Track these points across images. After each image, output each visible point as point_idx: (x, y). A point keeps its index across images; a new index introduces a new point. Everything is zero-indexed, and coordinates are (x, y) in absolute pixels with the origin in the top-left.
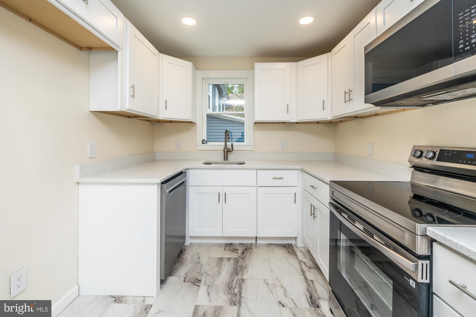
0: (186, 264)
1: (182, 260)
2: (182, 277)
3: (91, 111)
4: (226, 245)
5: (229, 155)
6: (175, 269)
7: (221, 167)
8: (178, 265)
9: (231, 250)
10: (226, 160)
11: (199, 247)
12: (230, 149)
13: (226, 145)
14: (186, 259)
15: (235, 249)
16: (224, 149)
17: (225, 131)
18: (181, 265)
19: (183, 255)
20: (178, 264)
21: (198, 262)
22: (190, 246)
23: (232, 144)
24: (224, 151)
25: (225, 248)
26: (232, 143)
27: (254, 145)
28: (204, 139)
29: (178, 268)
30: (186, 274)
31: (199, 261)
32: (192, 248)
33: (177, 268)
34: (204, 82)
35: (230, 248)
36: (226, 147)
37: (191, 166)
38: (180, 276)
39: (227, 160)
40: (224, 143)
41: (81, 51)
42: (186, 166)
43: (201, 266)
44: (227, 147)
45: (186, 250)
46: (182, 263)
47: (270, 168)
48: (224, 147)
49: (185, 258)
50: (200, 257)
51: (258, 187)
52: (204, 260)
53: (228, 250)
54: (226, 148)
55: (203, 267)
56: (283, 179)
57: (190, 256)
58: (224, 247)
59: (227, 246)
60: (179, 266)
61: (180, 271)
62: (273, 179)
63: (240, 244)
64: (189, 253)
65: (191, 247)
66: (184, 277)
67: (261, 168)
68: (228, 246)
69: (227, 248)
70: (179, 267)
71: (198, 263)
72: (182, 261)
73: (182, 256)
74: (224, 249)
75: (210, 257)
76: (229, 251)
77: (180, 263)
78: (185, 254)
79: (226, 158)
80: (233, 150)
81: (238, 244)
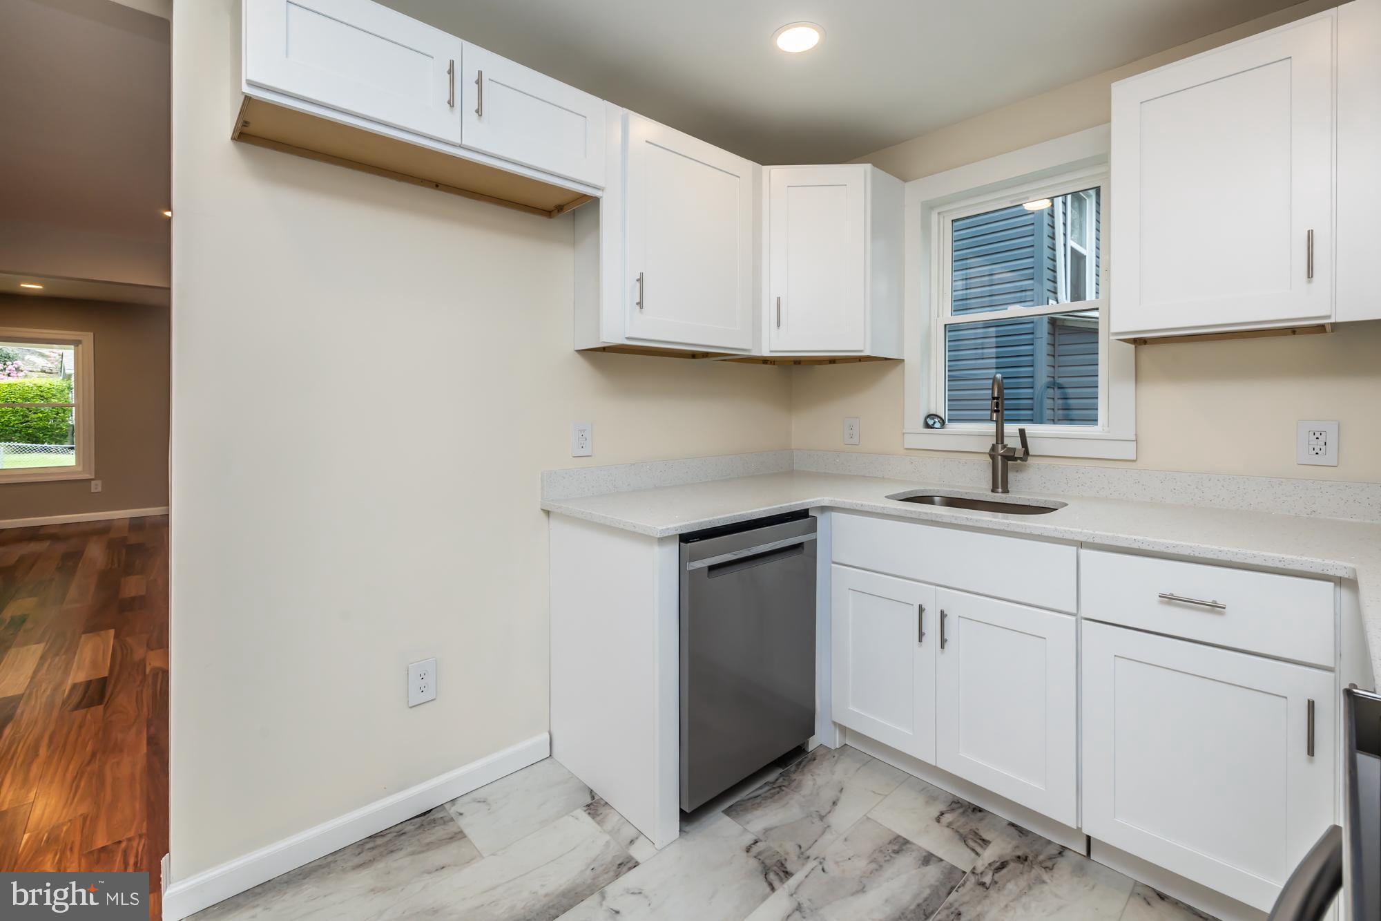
0: (788, 803)
1: (786, 783)
2: (753, 833)
3: (577, 351)
4: (954, 806)
5: (1012, 476)
6: (751, 801)
7: (926, 513)
8: (765, 792)
9: (961, 831)
10: (1000, 490)
11: (859, 769)
12: (1014, 450)
13: (1000, 435)
14: (799, 786)
15: (976, 834)
16: (993, 448)
17: (991, 381)
18: (771, 798)
19: (800, 770)
20: (770, 790)
21: (823, 813)
22: (836, 755)
23: (1022, 432)
24: (993, 457)
25: (942, 814)
26: (1022, 426)
27: (1134, 439)
28: (933, 412)
29: (760, 802)
30: (767, 831)
31: (830, 812)
32: (836, 762)
33: (758, 800)
34: (934, 217)
35: (963, 820)
36: (1002, 443)
37: (836, 499)
38: (749, 827)
39: (1006, 491)
40: (991, 428)
41: (551, 220)
42: (819, 499)
43: (823, 833)
44: (1005, 443)
45: (816, 761)
46: (778, 793)
47: (1144, 547)
48: (995, 443)
49: (794, 784)
50: (840, 805)
51: (1083, 621)
52: (844, 818)
53: (949, 825)
54: (1000, 446)
55: (828, 837)
56: (1221, 614)
57: (814, 785)
58: (942, 807)
59: (953, 810)
60: (766, 798)
61: (758, 813)
62: (1162, 602)
63: (1012, 825)
64: (819, 775)
65: (836, 758)
66: (756, 838)
67: (1097, 541)
68: (961, 810)
69: (948, 818)
70: (763, 802)
71: (822, 818)
72: (784, 788)
73: (795, 771)
74: (939, 814)
75: (868, 818)
76: (947, 832)
77: (772, 791)
78: (806, 770)
79: (1000, 481)
80: (1027, 453)
81: (1006, 823)
